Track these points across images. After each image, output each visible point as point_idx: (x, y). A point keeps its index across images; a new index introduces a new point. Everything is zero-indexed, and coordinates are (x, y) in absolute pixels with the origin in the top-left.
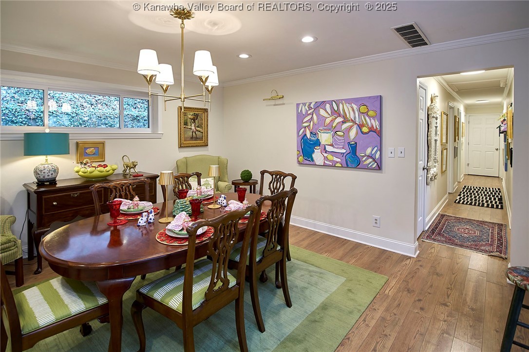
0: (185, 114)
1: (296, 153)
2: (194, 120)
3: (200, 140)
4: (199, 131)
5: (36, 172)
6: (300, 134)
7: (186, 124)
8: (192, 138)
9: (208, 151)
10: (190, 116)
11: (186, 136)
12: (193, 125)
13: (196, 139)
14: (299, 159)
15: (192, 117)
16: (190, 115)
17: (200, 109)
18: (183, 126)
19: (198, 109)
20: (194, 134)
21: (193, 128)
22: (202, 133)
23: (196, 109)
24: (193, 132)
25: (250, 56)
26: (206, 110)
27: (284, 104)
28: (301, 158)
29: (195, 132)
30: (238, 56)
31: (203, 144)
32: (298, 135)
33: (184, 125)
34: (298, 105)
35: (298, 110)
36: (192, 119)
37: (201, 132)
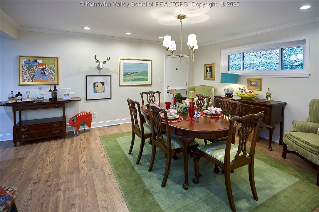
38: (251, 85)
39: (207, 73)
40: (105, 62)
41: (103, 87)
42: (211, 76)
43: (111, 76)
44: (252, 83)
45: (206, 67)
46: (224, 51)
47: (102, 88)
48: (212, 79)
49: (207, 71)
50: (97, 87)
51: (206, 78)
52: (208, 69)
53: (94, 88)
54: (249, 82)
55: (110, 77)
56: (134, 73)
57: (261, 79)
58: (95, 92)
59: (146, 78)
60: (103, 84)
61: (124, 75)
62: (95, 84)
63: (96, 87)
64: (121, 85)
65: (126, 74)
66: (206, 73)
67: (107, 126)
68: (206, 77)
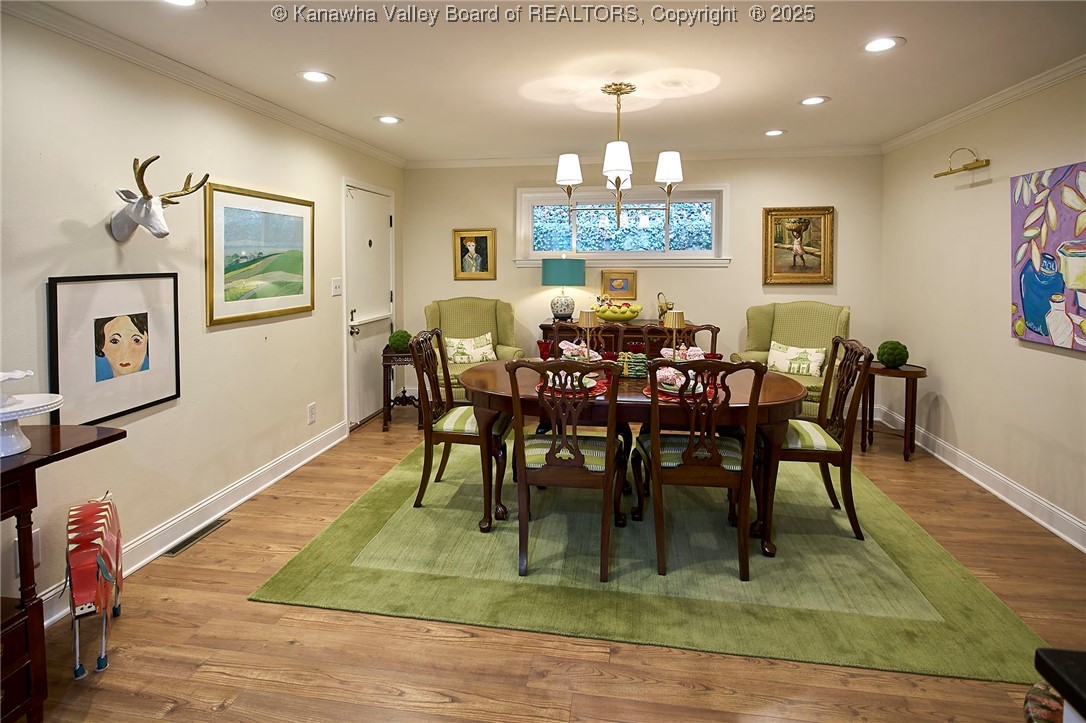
0: (778, 222)
1: (1009, 309)
2: (799, 232)
3: (814, 272)
4: (812, 254)
5: (553, 305)
6: (1019, 258)
7: (779, 239)
8: (793, 267)
9: (836, 294)
10: (788, 225)
11: (779, 263)
12: (796, 241)
13: (804, 268)
14: (1017, 325)
15: (794, 226)
16: (789, 223)
17: (813, 209)
18: (772, 244)
19: (807, 209)
20: (798, 259)
21: (796, 246)
22: (820, 256)
23: (801, 209)
24: (795, 256)
25: (827, 99)
26: (829, 211)
27: (990, 181)
28: (1020, 323)
29: (801, 256)
30: (800, 103)
31: (823, 281)
32: (1015, 264)
33: (776, 242)
34: (1014, 181)
35: (1013, 196)
36: (793, 231)
37: (817, 256)
38: (613, 288)
39: (466, 257)
40: (174, 200)
41: (143, 338)
42: (484, 267)
43: (174, 276)
44: (615, 283)
45: (462, 239)
46: (528, 193)
47: (135, 345)
48: (484, 274)
49: (465, 251)
50: (115, 341)
51: (462, 275)
52: (471, 246)
53: (99, 353)
54: (607, 281)
55: (172, 280)
56: (260, 258)
57: (634, 274)
58: (104, 372)
59: (293, 278)
60: (140, 322)
61: (227, 271)
62: (100, 324)
63: (108, 347)
64: (215, 318)
65: (233, 266)
66: (462, 257)
67: (174, 551)
68: (463, 269)
